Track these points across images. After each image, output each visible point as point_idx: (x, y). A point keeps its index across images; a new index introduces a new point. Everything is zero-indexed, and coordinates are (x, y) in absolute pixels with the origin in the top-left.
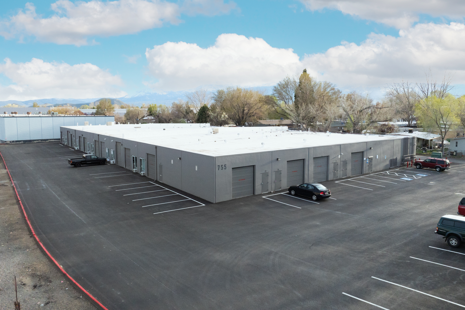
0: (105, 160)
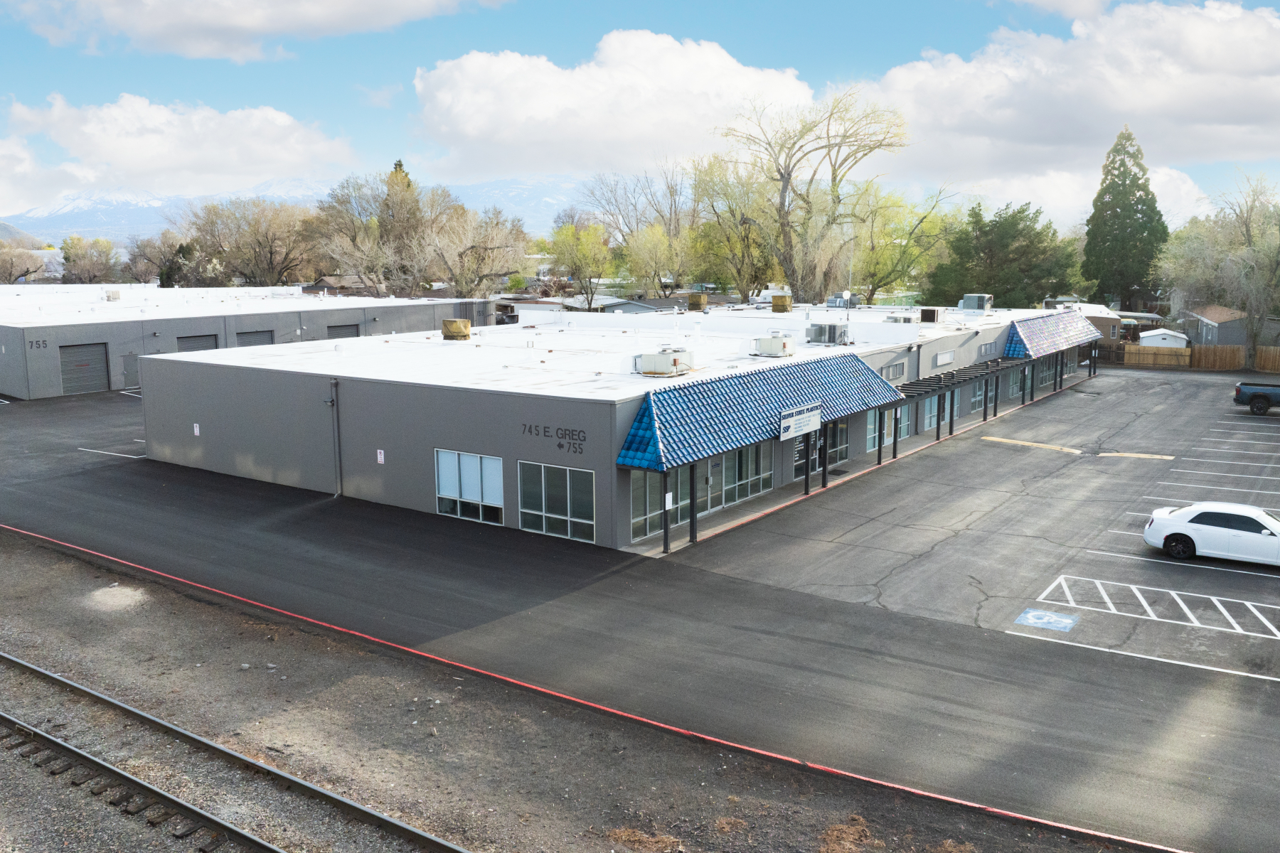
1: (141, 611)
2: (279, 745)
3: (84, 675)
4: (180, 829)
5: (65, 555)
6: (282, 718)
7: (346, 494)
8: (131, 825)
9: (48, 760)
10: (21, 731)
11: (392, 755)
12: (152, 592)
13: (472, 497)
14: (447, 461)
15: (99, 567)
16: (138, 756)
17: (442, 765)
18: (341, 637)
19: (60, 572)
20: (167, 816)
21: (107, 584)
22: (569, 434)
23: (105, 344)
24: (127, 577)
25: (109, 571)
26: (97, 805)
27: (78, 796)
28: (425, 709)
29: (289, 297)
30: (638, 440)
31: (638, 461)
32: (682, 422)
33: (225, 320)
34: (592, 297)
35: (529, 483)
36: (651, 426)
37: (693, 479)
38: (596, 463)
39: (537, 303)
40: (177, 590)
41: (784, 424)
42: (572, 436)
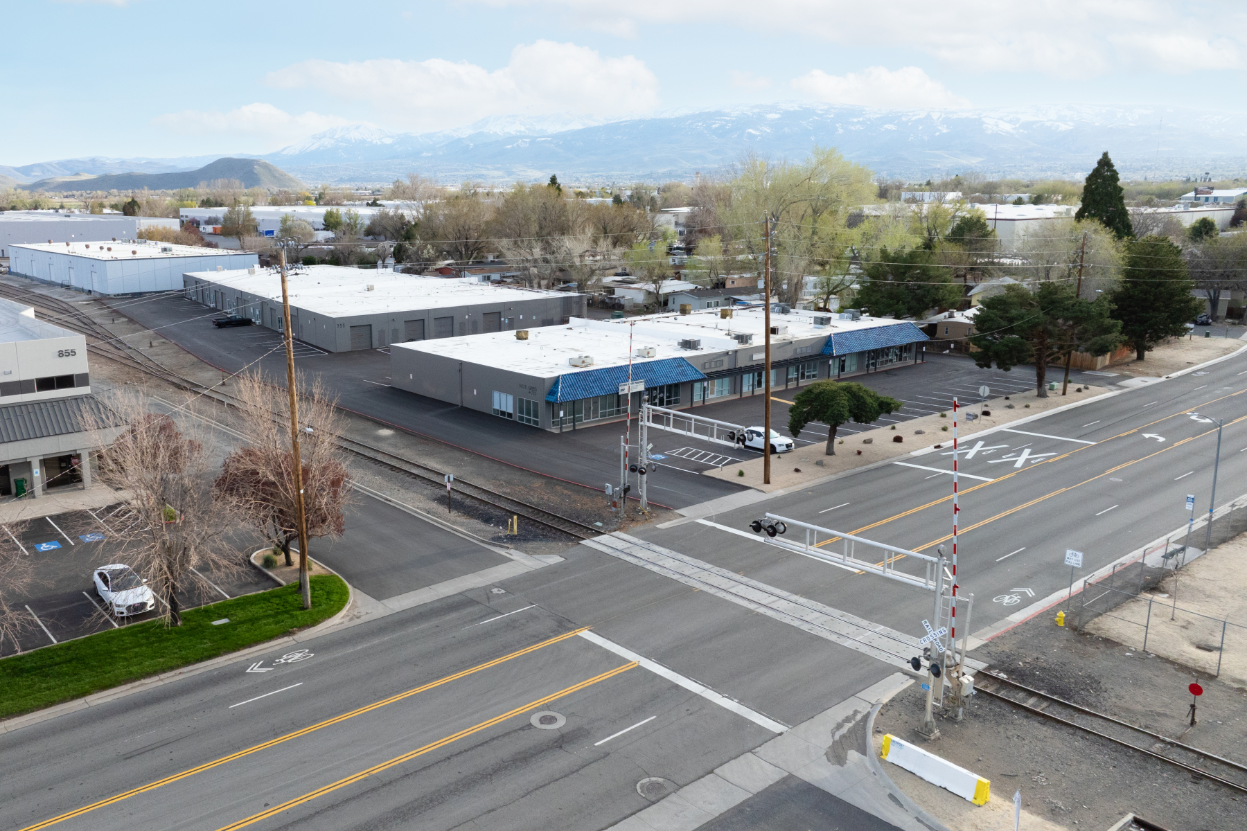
0: (250, 320)
1: (392, 436)
5: (369, 420)
7: (464, 405)
12: (396, 431)
13: (504, 409)
14: (496, 394)
15: (380, 424)
19: (368, 425)
21: (383, 429)
22: (531, 388)
23: (370, 325)
24: (388, 427)
25: (383, 425)
26: (386, 469)
27: (382, 468)
29: (468, 288)
30: (553, 392)
31: (551, 399)
32: (572, 386)
33: (428, 311)
34: (660, 287)
35: (521, 405)
36: (558, 387)
37: (574, 407)
38: (540, 399)
39: (630, 288)
40: (401, 431)
41: (620, 388)
42: (533, 389)
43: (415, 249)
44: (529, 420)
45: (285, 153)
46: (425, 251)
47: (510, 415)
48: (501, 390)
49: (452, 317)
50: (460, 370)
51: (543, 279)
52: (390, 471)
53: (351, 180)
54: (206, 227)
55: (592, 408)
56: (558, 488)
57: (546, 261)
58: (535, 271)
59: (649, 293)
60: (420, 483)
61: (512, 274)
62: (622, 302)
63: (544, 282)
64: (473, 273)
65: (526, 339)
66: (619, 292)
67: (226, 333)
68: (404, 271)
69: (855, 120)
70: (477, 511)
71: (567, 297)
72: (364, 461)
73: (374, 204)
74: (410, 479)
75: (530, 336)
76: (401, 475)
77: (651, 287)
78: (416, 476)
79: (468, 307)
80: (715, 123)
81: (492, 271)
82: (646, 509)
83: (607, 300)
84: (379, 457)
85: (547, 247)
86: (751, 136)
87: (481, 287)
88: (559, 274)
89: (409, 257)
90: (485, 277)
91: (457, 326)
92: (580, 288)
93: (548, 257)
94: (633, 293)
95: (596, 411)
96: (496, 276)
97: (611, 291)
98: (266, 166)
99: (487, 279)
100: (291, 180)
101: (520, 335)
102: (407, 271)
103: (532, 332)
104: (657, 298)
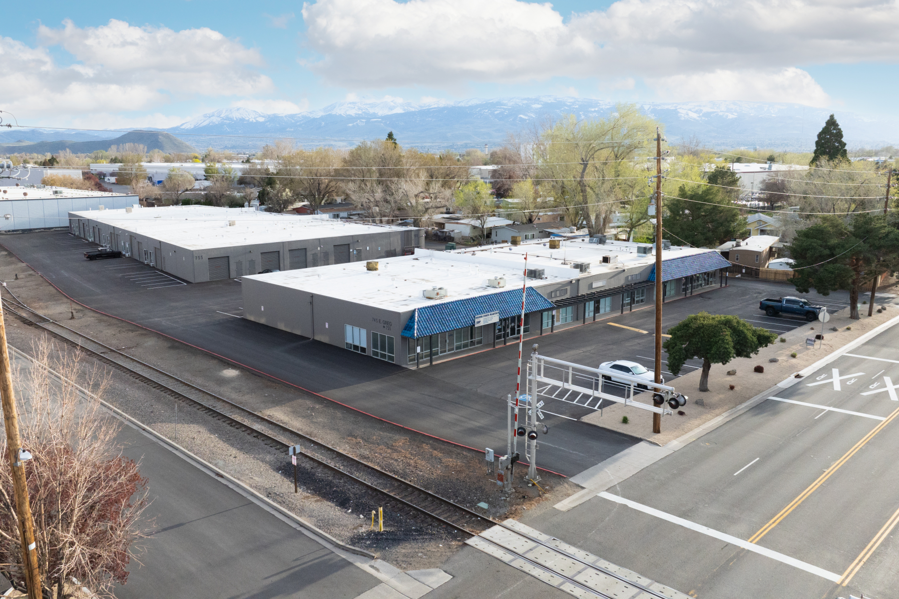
0: (121, 253)
1: (238, 377)
2: (271, 414)
3: (220, 395)
4: (244, 430)
5: (214, 357)
6: (274, 409)
7: (316, 339)
8: (232, 428)
9: (212, 414)
10: (205, 407)
11: (300, 419)
12: (242, 372)
13: (357, 343)
14: (349, 328)
15: (225, 363)
16: (235, 415)
17: (312, 422)
18: (296, 389)
19: (213, 363)
20: (241, 427)
21: (228, 369)
22: (386, 323)
23: (228, 257)
24: (234, 366)
25: (228, 364)
26: (224, 424)
27: (220, 422)
28: (313, 409)
29: (320, 223)
30: (409, 327)
31: (408, 334)
32: (428, 320)
33: (283, 244)
34: (484, 222)
35: (374, 340)
36: (414, 322)
37: (430, 342)
38: (395, 335)
39: (457, 223)
40: (249, 371)
41: (476, 320)
42: (387, 324)
43: (275, 192)
44: (383, 356)
45: (183, 127)
46: (284, 194)
47: (363, 349)
48: (353, 324)
49: (306, 249)
50: (311, 303)
51: (385, 216)
52: (229, 427)
53: (233, 147)
54: (109, 178)
55: (448, 341)
56: (426, 447)
57: (386, 201)
58: (377, 209)
59: (475, 227)
60: (262, 444)
61: (357, 212)
62: (452, 235)
63: (385, 219)
64: (324, 212)
65: (376, 269)
66: (448, 227)
67: (95, 265)
68: (266, 210)
69: (593, 110)
70: (331, 487)
71: (408, 231)
72: (201, 413)
73: (248, 161)
74: (250, 438)
75: (379, 266)
76: (241, 433)
77: (477, 223)
78: (259, 435)
79: (319, 239)
80: (496, 111)
81: (341, 211)
82: (535, 478)
83: (439, 234)
84: (220, 408)
85: (387, 190)
86: (522, 120)
87: (331, 223)
88: (397, 212)
89: (270, 199)
90: (334, 215)
91: (310, 258)
92: (416, 223)
93: (388, 198)
94: (462, 227)
95: (451, 343)
96: (344, 214)
97: (441, 225)
98: (167, 136)
99: (336, 216)
100: (187, 147)
101: (371, 266)
102: (269, 210)
103: (382, 263)
104: (483, 232)
